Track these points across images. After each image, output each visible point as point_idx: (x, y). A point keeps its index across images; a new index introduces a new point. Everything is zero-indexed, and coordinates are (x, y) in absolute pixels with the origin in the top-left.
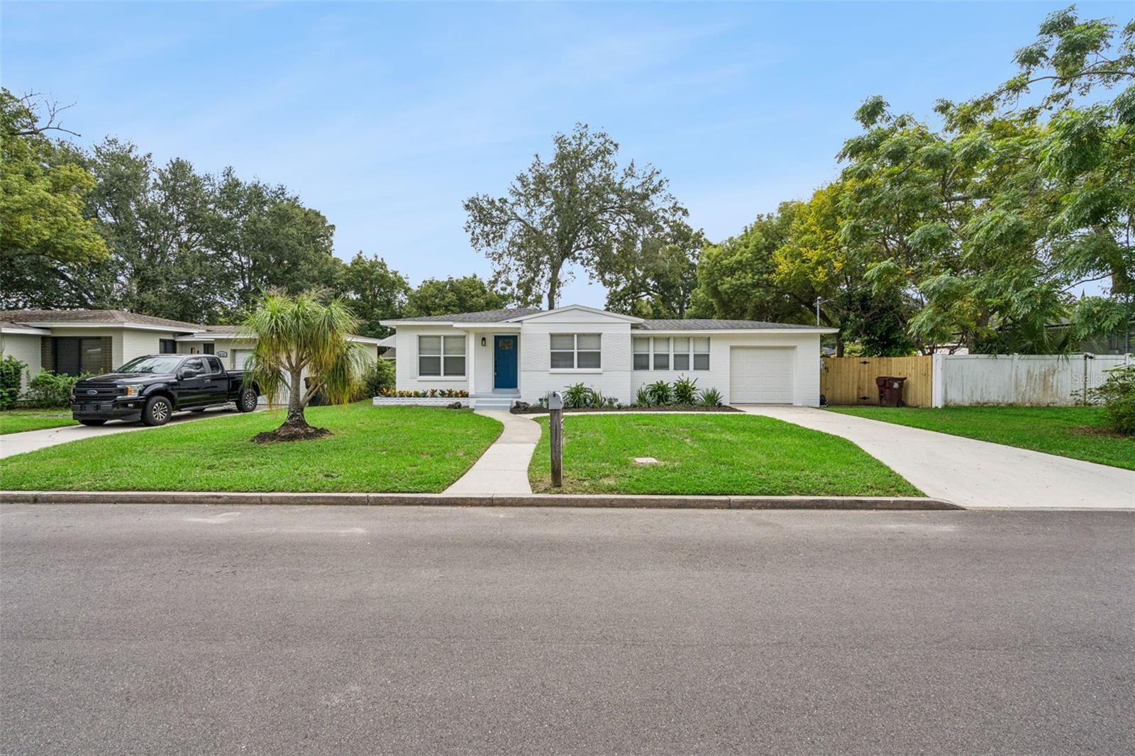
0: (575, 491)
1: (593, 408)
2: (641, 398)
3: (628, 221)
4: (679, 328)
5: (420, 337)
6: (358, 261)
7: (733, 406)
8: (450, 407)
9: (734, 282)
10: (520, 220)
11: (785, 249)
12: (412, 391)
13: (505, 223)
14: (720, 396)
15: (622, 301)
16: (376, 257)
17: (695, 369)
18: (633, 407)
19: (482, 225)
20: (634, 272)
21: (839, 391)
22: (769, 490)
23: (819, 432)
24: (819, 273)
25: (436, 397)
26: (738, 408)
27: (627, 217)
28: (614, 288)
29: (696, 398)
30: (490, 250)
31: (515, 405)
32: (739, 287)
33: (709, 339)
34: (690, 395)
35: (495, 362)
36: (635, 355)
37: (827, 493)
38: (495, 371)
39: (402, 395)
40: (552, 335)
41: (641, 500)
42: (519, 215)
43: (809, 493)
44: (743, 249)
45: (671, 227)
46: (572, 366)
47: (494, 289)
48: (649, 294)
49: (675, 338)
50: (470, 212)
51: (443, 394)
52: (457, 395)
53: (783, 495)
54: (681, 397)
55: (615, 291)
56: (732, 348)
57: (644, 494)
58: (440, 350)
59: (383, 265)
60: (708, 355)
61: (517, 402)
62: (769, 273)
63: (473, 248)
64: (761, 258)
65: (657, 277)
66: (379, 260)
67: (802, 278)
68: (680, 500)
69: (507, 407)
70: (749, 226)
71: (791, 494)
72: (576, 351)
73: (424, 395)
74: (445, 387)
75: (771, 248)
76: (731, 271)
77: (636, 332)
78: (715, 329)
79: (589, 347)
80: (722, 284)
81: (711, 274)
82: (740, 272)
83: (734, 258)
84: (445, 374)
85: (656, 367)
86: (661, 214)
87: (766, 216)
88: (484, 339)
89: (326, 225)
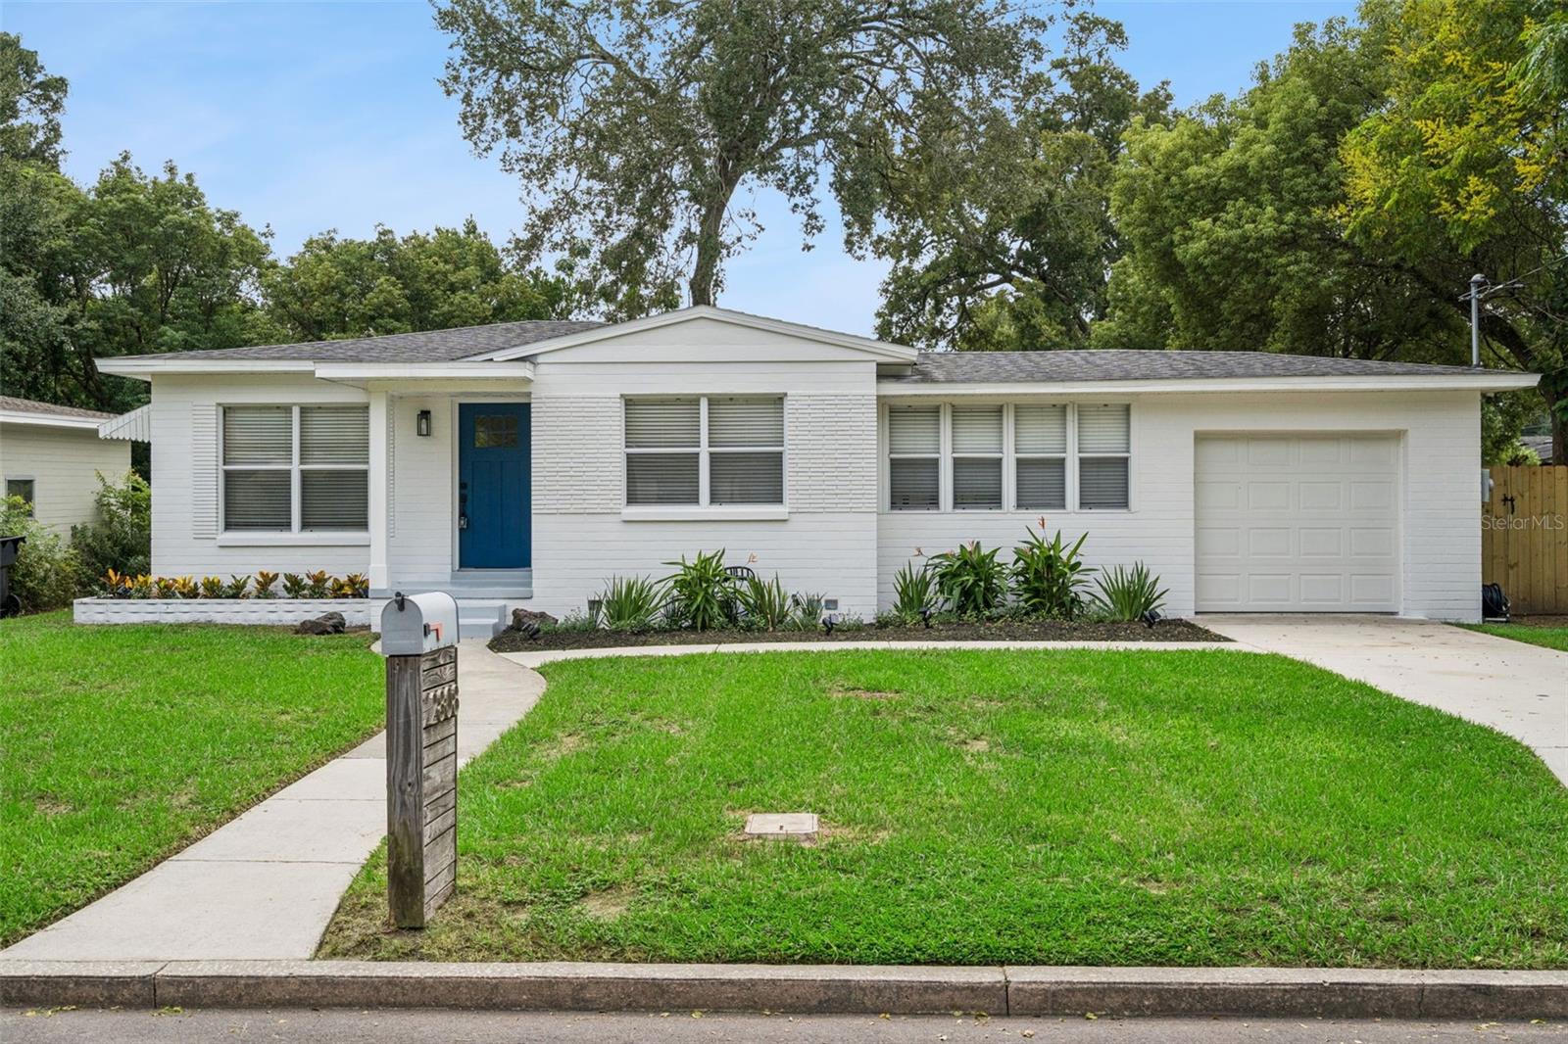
0: (462, 951)
1: (749, 632)
2: (912, 594)
3: (928, 60)
4: (1031, 378)
5: (227, 410)
6: (119, 180)
7: (1201, 622)
8: (308, 628)
9: (1221, 233)
10: (605, 57)
11: (1375, 122)
12: (198, 578)
13: (566, 65)
14: (1159, 589)
15: (930, 303)
16: (171, 170)
17: (1083, 505)
18: (882, 627)
19: (494, 74)
20: (959, 215)
21: (1548, 573)
22: (1162, 944)
23: (1428, 711)
24: (1469, 197)
25: (273, 596)
26: (1215, 629)
27: (928, 46)
28: (905, 262)
29: (1085, 598)
30: (517, 148)
31: (510, 621)
32: (1237, 248)
33: (1127, 409)
34: (1064, 589)
35: (463, 486)
36: (894, 463)
37: (1370, 958)
38: (462, 514)
39: (166, 592)
40: (630, 402)
41: (687, 983)
42: (601, 40)
43: (1305, 957)
44: (1250, 130)
45: (1072, 77)
46: (694, 499)
47: (532, 266)
48: (1008, 279)
49: (1018, 409)
50: (454, 36)
51: (295, 587)
52: (338, 592)
53: (1209, 963)
54: (1036, 593)
55: (907, 271)
56: (1201, 438)
57: (706, 959)
58: (289, 449)
59: (191, 196)
60: (1126, 460)
61: (515, 613)
62: (1332, 203)
63: (470, 144)
64: (1305, 158)
65: (1029, 226)
66: (181, 179)
67: (1416, 215)
68: (827, 985)
69: (483, 627)
70: (1272, 62)
71: (1237, 959)
72: (704, 452)
73: (237, 592)
74: (304, 566)
75: (1334, 126)
76: (1214, 200)
77: (893, 389)
78: (1146, 377)
79: (746, 437)
80: (1186, 240)
81: (1153, 210)
82: (1241, 202)
83: (1222, 161)
84: (306, 525)
85: (960, 501)
86: (1027, 35)
87: (1320, 29)
88: (425, 414)
89: (39, 78)
